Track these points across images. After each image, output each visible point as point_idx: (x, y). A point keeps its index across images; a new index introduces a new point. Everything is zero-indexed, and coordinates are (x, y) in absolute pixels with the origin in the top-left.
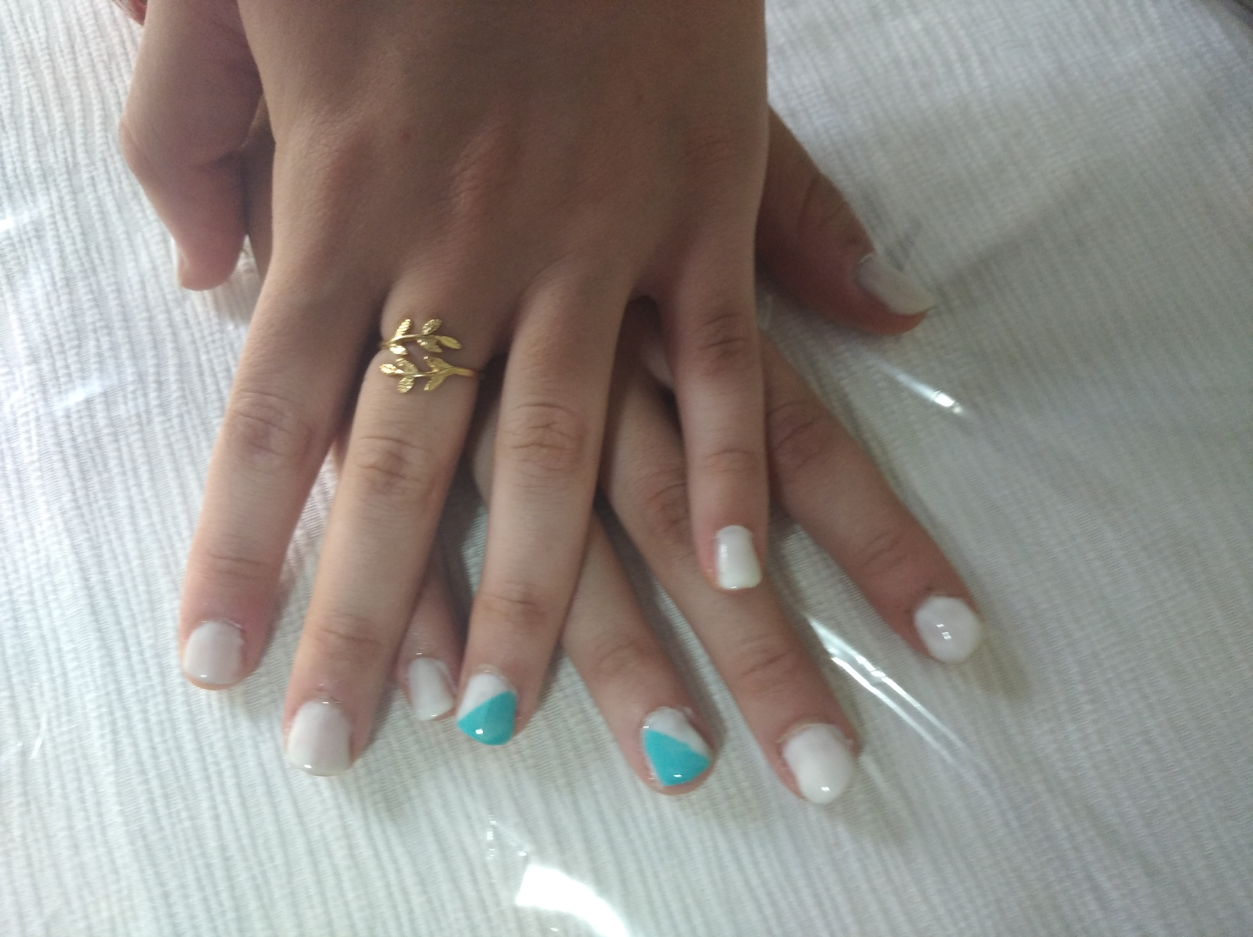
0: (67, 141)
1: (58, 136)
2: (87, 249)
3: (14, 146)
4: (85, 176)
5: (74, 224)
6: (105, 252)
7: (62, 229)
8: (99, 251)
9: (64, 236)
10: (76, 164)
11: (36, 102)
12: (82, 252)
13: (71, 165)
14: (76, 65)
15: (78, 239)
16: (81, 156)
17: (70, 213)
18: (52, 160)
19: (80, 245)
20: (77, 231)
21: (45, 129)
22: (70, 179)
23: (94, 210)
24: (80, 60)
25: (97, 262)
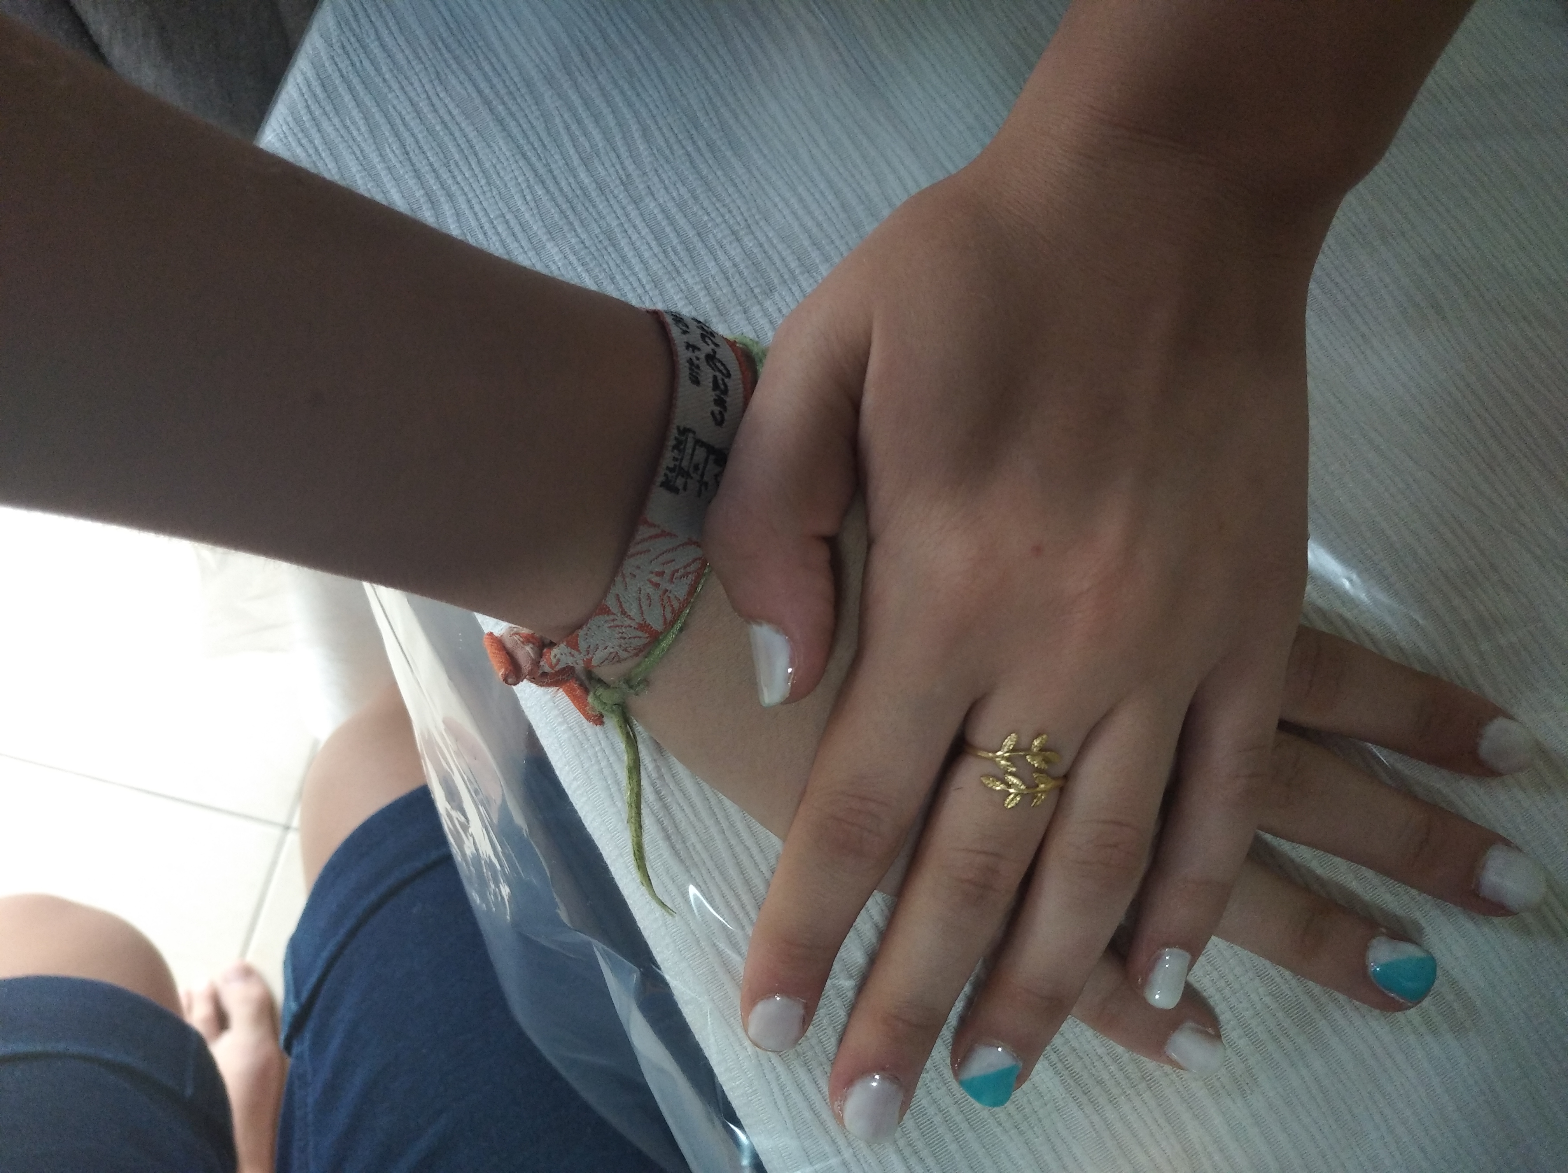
0: (613, 155)
1: (602, 151)
2: (665, 252)
3: (561, 163)
4: (641, 187)
5: (645, 231)
6: (683, 254)
7: (635, 237)
8: (676, 253)
9: (638, 243)
10: (628, 176)
11: (569, 121)
12: (661, 256)
13: (624, 177)
14: (599, 84)
15: (653, 244)
16: (631, 168)
17: (638, 221)
18: (603, 173)
19: (656, 249)
20: (650, 238)
21: (587, 145)
22: (626, 190)
23: (660, 217)
24: (600, 78)
25: (678, 264)
